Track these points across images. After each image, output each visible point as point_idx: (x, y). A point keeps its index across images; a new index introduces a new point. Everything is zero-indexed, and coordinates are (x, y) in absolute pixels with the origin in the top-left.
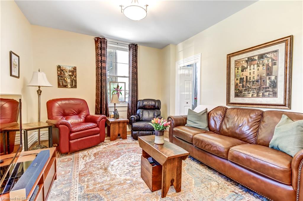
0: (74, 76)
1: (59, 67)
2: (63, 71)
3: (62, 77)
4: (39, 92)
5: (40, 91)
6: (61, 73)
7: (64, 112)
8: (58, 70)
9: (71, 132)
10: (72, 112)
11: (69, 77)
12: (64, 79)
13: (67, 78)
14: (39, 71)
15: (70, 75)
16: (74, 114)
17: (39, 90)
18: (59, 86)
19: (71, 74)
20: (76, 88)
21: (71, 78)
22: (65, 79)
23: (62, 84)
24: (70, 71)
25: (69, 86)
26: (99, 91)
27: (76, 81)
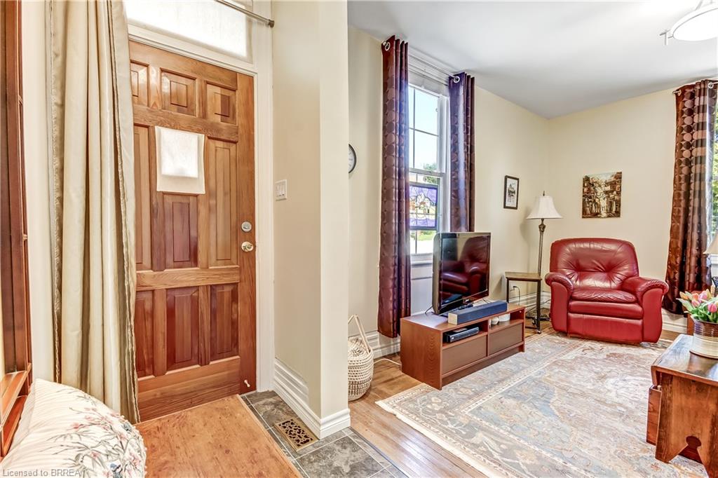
0: (615, 192)
1: (587, 179)
2: (593, 185)
3: (590, 198)
4: (542, 228)
5: (542, 226)
6: (589, 189)
7: (578, 264)
8: (584, 186)
9: (572, 298)
10: (594, 266)
11: (605, 196)
12: (595, 200)
13: (601, 199)
14: (544, 195)
15: (606, 192)
16: (597, 270)
17: (542, 224)
18: (585, 214)
19: (608, 188)
20: (619, 216)
21: (609, 197)
22: (597, 200)
23: (589, 212)
24: (607, 184)
25: (604, 214)
26: (679, 222)
27: (618, 203)
